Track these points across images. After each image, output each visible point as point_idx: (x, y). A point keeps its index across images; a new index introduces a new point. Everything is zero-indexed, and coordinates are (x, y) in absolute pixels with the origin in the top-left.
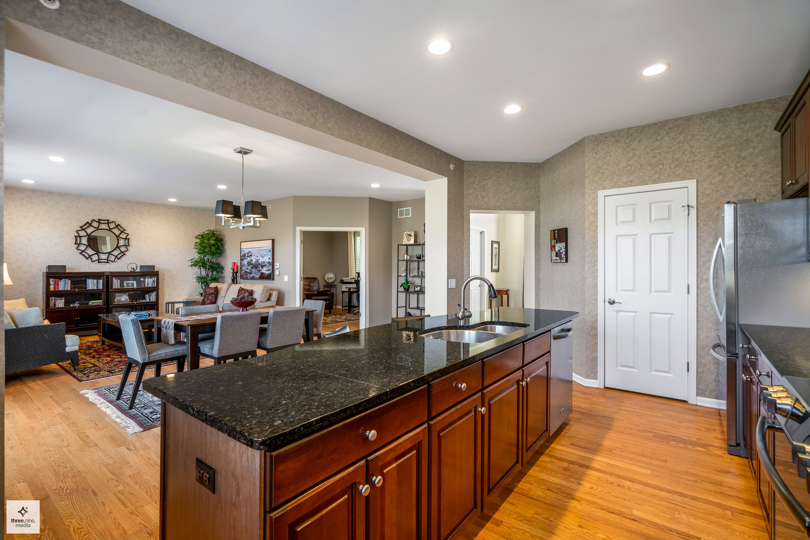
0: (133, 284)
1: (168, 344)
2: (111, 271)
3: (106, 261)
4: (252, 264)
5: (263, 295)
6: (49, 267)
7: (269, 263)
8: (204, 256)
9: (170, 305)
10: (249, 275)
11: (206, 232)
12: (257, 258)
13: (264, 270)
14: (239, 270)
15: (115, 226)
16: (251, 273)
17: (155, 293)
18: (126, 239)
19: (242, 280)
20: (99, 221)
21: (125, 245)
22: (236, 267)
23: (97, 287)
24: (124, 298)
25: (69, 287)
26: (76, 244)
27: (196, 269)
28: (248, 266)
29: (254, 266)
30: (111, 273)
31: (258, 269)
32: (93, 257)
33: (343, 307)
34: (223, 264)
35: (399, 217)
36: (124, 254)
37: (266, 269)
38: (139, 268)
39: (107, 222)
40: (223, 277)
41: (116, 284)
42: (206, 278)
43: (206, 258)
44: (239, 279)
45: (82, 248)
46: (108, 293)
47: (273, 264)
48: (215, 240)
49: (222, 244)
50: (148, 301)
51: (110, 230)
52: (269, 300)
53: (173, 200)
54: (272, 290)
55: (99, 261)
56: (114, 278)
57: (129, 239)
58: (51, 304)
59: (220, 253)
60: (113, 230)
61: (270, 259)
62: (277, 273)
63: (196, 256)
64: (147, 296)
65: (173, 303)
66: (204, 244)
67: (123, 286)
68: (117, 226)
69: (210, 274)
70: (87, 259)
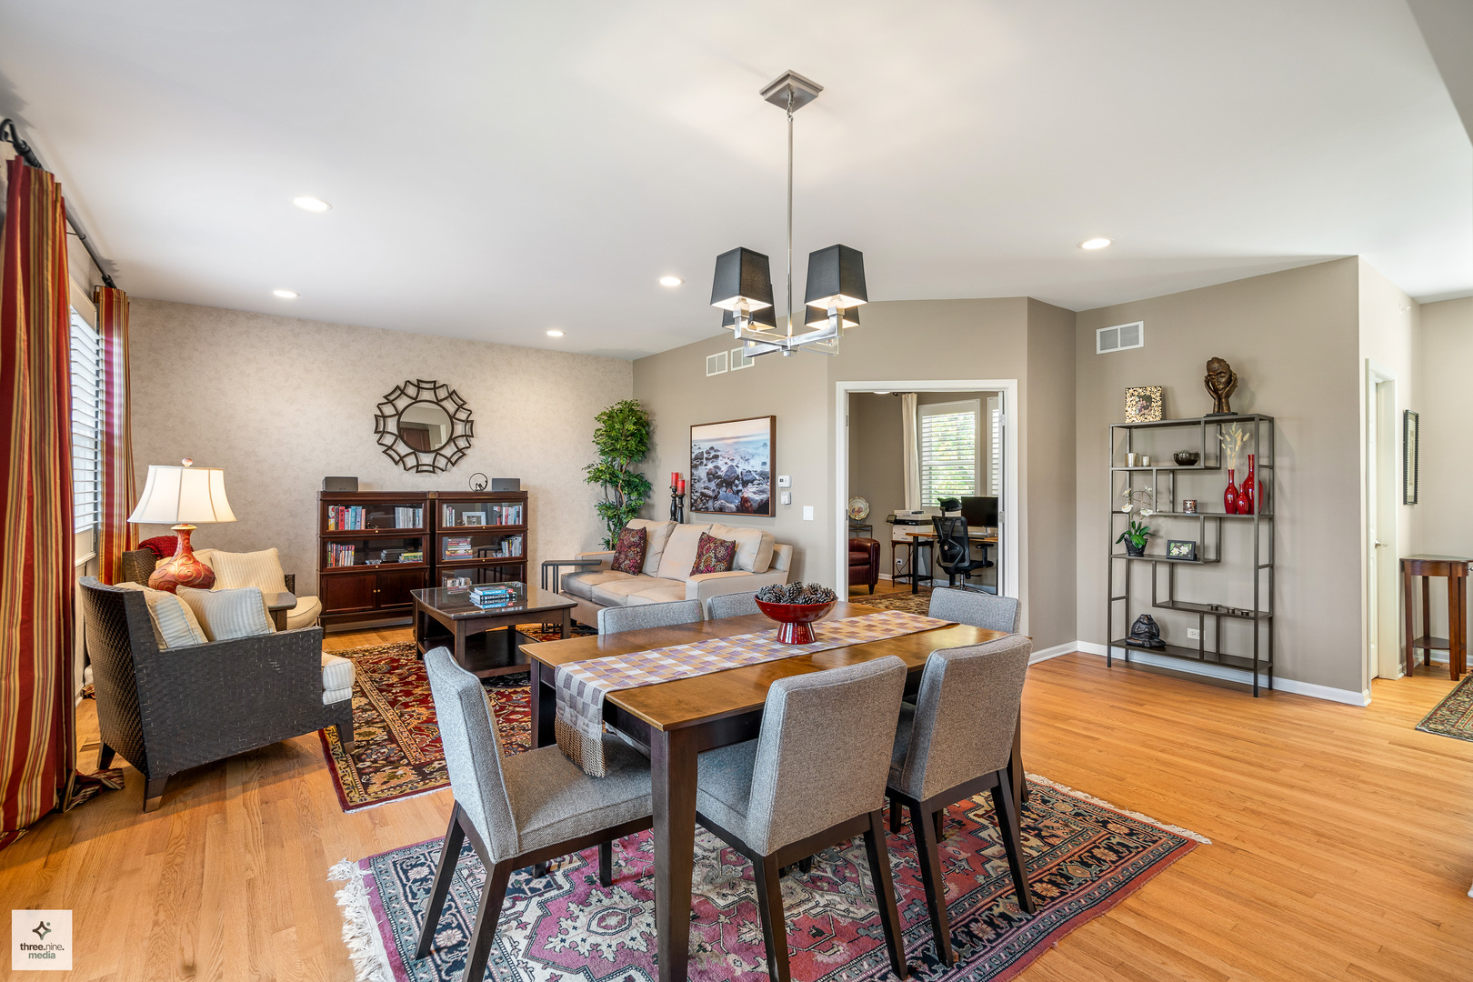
0: (477, 518)
1: (580, 767)
2: (439, 490)
3: (431, 469)
4: (719, 477)
5: (761, 556)
6: (328, 480)
7: (762, 474)
8: (614, 459)
9: (550, 569)
10: (710, 503)
11: (616, 408)
12: (730, 463)
13: (750, 492)
14: (687, 491)
15: (447, 395)
16: (716, 498)
17: (520, 539)
18: (467, 421)
19: (694, 515)
20: (419, 385)
21: (466, 436)
22: (680, 483)
23: (414, 524)
24: (461, 550)
25: (363, 523)
26: (376, 432)
27: (597, 488)
28: (710, 480)
29: (725, 481)
30: (440, 493)
31: (734, 488)
32: (406, 459)
33: (894, 577)
34: (649, 477)
35: (1099, 351)
36: (464, 454)
37: (754, 489)
38: (490, 483)
39: (431, 386)
40: (650, 507)
41: (448, 517)
42: (616, 508)
43: (616, 464)
44: (686, 510)
45: (388, 440)
46: (432, 536)
47: (772, 477)
48: (635, 424)
49: (647, 433)
50: (507, 555)
51: (438, 402)
52: (772, 567)
53: (555, 334)
54: (778, 542)
55: (418, 468)
56: (445, 506)
57: (472, 422)
58: (331, 560)
59: (643, 452)
60: (443, 403)
61: (764, 464)
62: (783, 498)
63: (597, 460)
64: (505, 545)
65: (556, 565)
66: (613, 434)
67: (461, 523)
68: (452, 394)
69: (625, 499)
70: (397, 463)
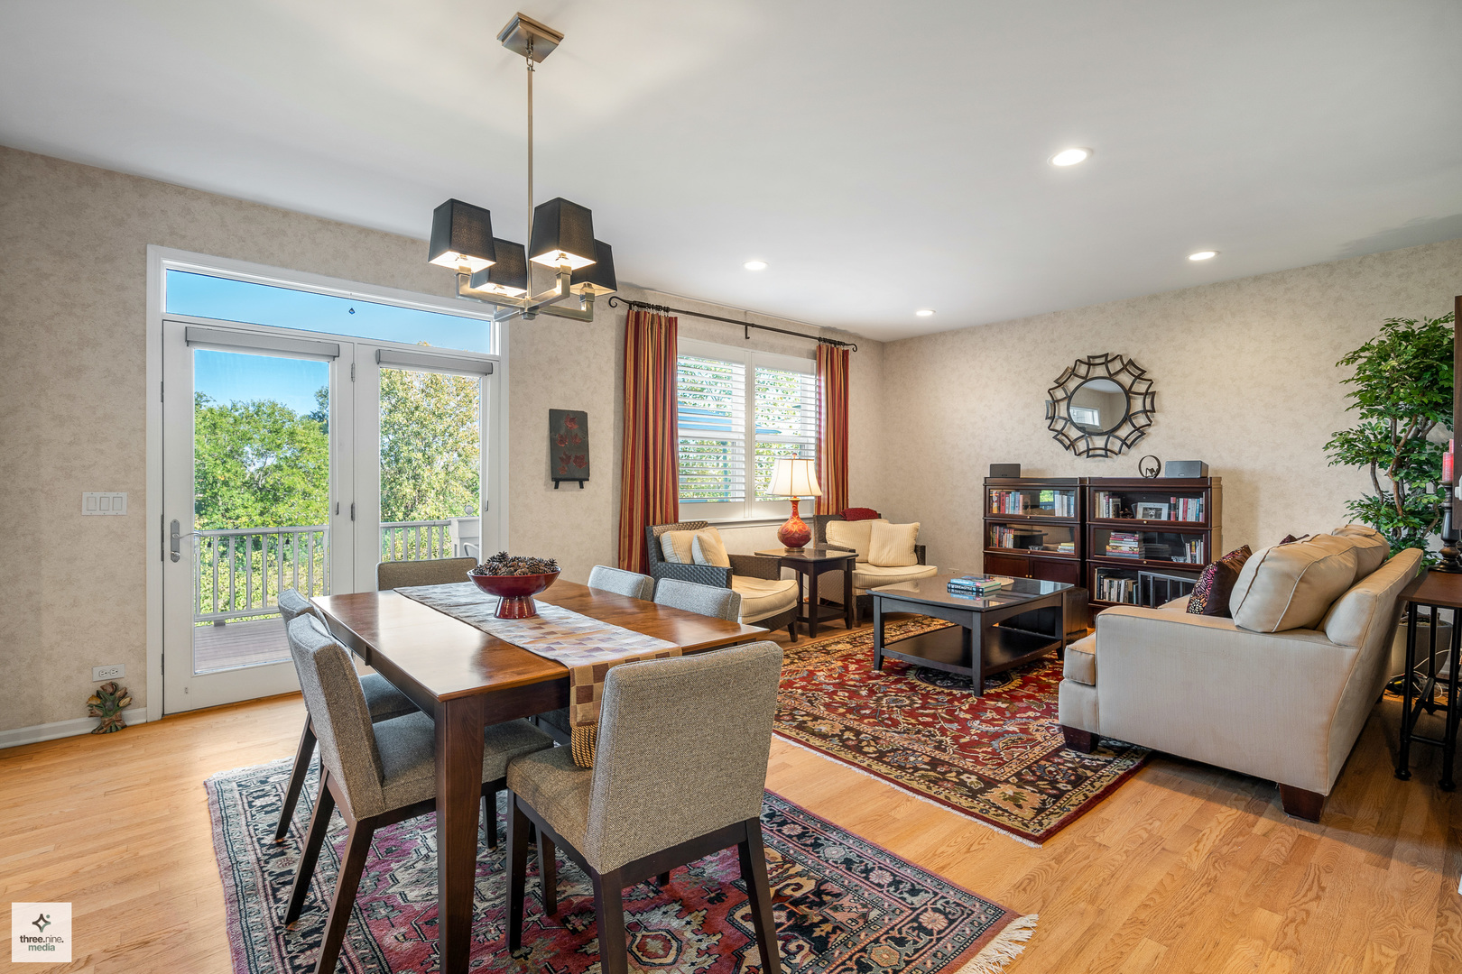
0: (1158, 512)
3: (1104, 452)
6: (993, 467)
15: (1121, 366)
17: (1203, 541)
18: (1146, 394)
20: (1089, 361)
21: (1145, 411)
25: (1021, 508)
26: (1047, 418)
30: (1092, 480)
32: (1076, 444)
36: (1143, 434)
39: (1103, 360)
45: (1058, 425)
46: (1082, 527)
50: (1188, 560)
51: (1111, 376)
55: (1089, 453)
56: (1100, 495)
57: (1153, 394)
58: (994, 541)
60: (1117, 377)
64: (1187, 547)
68: (1127, 365)
70: (1067, 448)
